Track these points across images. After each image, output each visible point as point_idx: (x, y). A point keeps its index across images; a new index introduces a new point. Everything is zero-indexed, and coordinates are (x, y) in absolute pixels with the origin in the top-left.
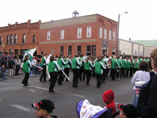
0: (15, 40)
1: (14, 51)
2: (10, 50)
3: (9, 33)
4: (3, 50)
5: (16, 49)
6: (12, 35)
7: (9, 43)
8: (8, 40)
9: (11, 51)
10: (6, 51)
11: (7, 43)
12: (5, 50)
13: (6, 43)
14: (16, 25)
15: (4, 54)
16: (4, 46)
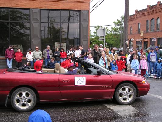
0: (157, 25)
1: (155, 40)
2: (151, 39)
3: (149, 17)
4: (142, 40)
5: (158, 36)
6: (153, 19)
7: (149, 30)
8: (147, 26)
9: (152, 41)
10: (146, 40)
11: (147, 31)
12: (143, 39)
13: (145, 30)
14: (158, 6)
15: (143, 43)
16: (142, 34)
